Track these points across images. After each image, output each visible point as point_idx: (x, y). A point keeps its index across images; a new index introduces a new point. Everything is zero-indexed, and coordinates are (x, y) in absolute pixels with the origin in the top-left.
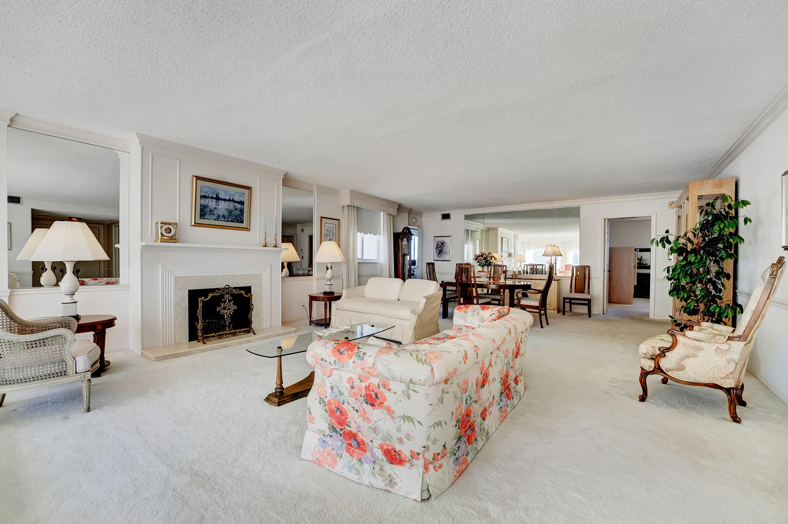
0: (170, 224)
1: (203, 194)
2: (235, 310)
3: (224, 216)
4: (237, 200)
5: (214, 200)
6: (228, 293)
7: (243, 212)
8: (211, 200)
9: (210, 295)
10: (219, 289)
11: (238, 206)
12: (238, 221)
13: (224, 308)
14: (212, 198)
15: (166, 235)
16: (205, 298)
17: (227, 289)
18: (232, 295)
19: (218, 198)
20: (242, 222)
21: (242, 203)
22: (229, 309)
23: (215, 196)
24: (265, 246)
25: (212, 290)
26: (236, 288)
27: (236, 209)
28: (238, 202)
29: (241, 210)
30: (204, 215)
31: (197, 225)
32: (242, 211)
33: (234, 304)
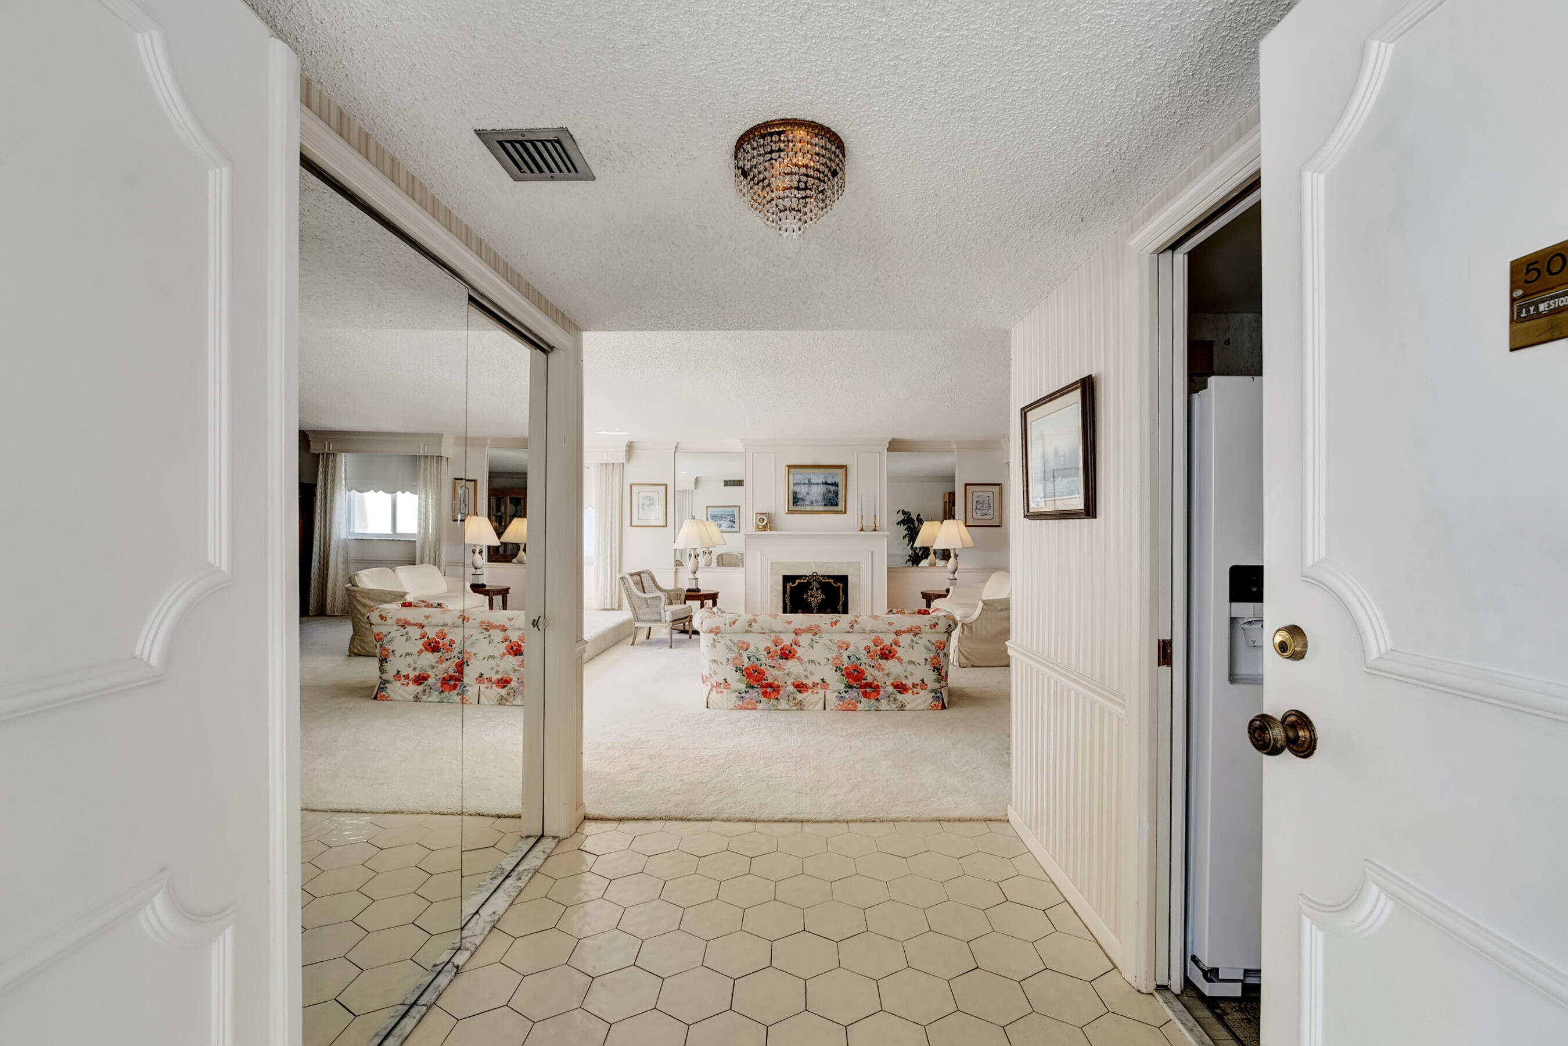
0: (763, 514)
1: (795, 482)
2: (822, 599)
3: (817, 501)
4: (830, 482)
5: (807, 486)
6: (814, 580)
7: (838, 494)
8: (803, 486)
9: (797, 581)
10: (806, 576)
11: (832, 488)
12: (832, 505)
13: (812, 596)
14: (804, 483)
15: (760, 524)
16: (793, 583)
17: (814, 577)
18: (820, 583)
19: (810, 483)
20: (837, 505)
21: (836, 484)
22: (816, 597)
23: (807, 482)
24: (862, 530)
25: (800, 577)
26: (823, 576)
27: (830, 492)
28: (832, 484)
29: (835, 492)
30: (796, 502)
31: (790, 512)
32: (836, 494)
33: (822, 593)
